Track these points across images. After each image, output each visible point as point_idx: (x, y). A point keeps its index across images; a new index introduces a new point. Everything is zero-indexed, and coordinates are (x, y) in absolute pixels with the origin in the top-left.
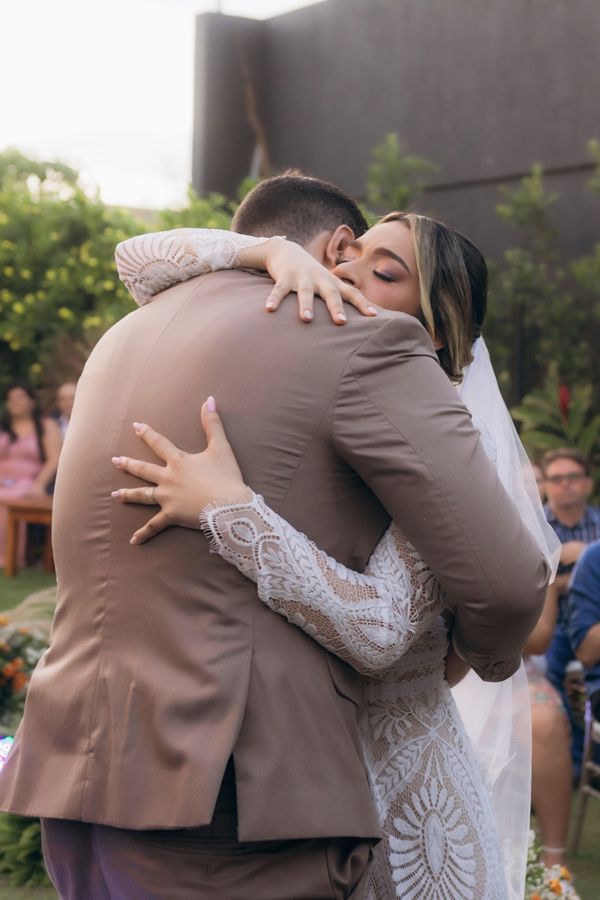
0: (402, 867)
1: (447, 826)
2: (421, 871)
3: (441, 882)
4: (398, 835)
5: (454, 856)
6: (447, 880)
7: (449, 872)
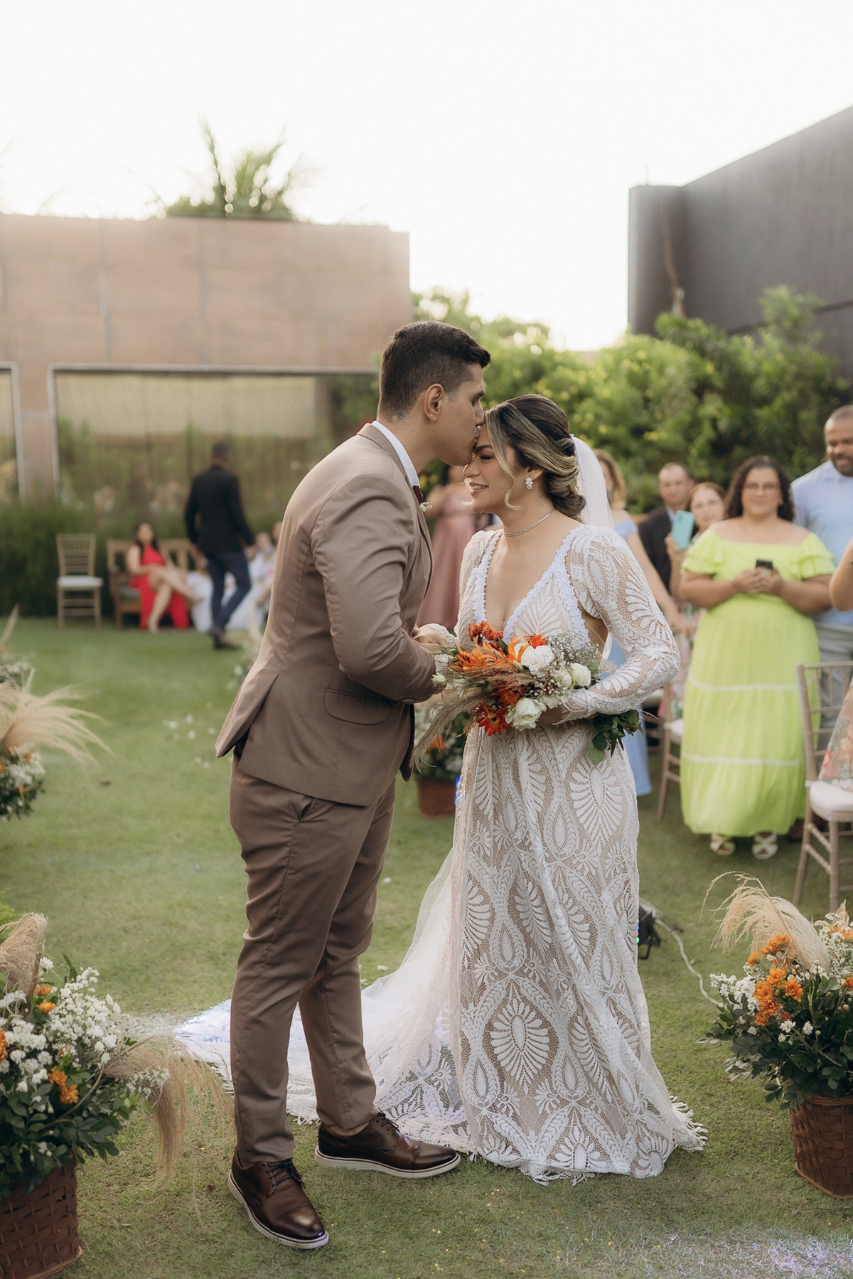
0: (579, 800)
1: (604, 776)
2: (590, 802)
3: (603, 808)
4: (575, 782)
5: (609, 794)
6: (606, 807)
7: (607, 803)
